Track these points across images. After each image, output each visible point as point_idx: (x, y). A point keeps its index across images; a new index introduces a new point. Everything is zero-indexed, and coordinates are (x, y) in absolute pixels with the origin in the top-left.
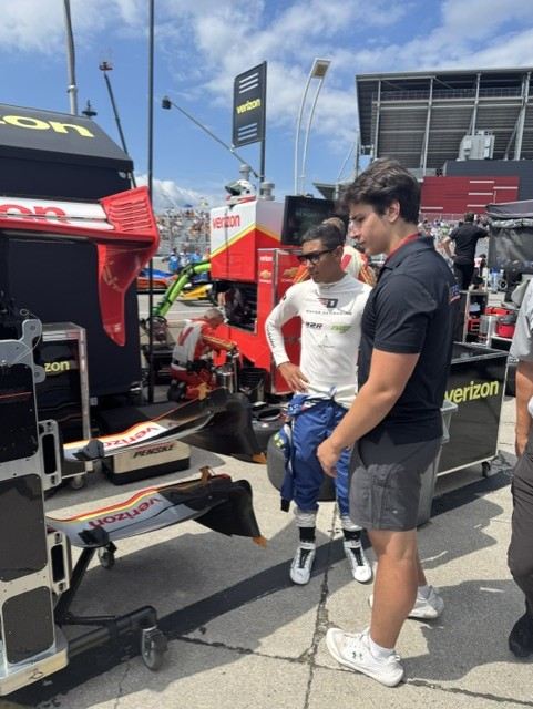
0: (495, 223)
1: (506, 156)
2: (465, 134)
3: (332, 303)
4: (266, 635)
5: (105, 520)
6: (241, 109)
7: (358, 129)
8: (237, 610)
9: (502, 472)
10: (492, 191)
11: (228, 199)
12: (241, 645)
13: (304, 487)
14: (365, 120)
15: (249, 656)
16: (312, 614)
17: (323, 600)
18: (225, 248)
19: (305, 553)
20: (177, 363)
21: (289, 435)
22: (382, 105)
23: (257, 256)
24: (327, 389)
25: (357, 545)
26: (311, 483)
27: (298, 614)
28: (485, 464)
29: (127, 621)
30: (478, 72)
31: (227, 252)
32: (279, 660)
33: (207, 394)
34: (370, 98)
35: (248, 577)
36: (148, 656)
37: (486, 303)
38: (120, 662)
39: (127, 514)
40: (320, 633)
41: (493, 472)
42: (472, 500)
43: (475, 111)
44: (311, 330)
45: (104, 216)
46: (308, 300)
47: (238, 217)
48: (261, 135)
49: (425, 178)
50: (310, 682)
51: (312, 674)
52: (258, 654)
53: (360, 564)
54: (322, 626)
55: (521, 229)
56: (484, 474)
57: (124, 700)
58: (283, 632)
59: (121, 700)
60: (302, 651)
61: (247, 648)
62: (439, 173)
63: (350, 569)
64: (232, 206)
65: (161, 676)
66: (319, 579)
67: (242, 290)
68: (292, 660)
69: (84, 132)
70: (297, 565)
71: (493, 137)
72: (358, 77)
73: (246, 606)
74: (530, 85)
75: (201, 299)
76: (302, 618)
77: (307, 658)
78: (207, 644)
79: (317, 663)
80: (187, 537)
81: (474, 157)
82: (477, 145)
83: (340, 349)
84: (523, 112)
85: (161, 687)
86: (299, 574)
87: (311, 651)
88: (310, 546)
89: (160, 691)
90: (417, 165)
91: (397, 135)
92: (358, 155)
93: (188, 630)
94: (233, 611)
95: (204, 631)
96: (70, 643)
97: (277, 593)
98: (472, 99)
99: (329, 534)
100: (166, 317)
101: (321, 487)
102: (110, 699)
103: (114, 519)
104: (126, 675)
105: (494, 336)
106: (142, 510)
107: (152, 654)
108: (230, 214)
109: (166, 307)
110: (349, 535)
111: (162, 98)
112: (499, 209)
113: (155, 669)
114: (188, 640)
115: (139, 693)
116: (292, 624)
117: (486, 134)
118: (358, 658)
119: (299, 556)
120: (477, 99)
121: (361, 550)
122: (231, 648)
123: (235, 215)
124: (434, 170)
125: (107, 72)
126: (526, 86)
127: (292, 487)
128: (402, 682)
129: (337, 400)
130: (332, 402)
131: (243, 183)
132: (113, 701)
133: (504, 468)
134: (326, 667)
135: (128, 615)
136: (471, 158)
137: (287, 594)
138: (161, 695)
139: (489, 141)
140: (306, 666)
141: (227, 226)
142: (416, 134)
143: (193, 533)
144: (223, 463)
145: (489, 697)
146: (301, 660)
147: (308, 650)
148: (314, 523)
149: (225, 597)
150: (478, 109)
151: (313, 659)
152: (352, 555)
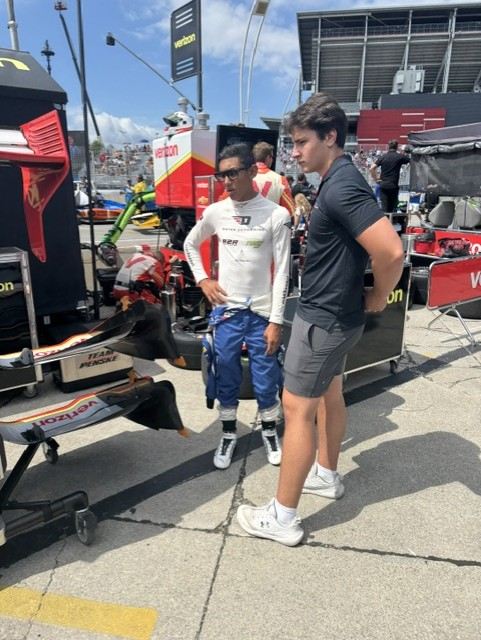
0: (416, 150)
1: (435, 89)
2: (398, 69)
3: (246, 220)
4: (188, 512)
5: (47, 421)
6: (178, 44)
7: (300, 66)
8: (164, 493)
9: (407, 369)
10: (422, 123)
11: (167, 129)
12: (165, 521)
13: (225, 387)
14: (305, 57)
15: (172, 530)
16: (230, 493)
17: (241, 480)
18: (166, 176)
19: (227, 442)
20: (120, 283)
21: (211, 343)
22: (322, 42)
23: (194, 183)
24: (244, 300)
25: (273, 433)
26: (231, 383)
27: (218, 494)
28: (392, 362)
29: (60, 504)
30: (411, 8)
31: (168, 181)
32: (197, 532)
33: (129, 306)
34: (311, 35)
35: (177, 464)
36: (82, 533)
37: (406, 223)
38: (57, 540)
39: (68, 416)
40: (234, 508)
41: (400, 369)
42: (378, 393)
43: (407, 47)
44: (227, 246)
45: (25, 142)
46: (224, 218)
47: (176, 146)
48: (197, 69)
49: (361, 112)
50: (222, 548)
51: (224, 541)
52: (180, 527)
53: (275, 449)
54: (238, 502)
55: (438, 155)
56: (392, 371)
57: (60, 570)
58: (203, 509)
59: (56, 570)
60: (218, 523)
61: (169, 522)
62: (375, 106)
63: (266, 454)
64: (170, 136)
65: (94, 549)
66: (239, 463)
67: (182, 217)
68: (208, 531)
69: (20, 65)
70: (220, 453)
71: (423, 72)
72: (299, 15)
73: (173, 489)
74: (457, 21)
75: (156, 228)
76: (222, 496)
77: (223, 529)
78: (136, 522)
79: (230, 532)
80: (126, 434)
81: (406, 90)
82: (409, 79)
83: (254, 262)
84: (450, 47)
85: (91, 559)
86: (222, 461)
87: (226, 523)
88: (232, 436)
89: (91, 561)
90: (354, 99)
91: (337, 71)
92: (300, 91)
93: (120, 512)
94: (160, 495)
95: (133, 511)
96: (7, 525)
97: (202, 477)
98: (404, 35)
99: (251, 426)
100: (116, 244)
101: (241, 386)
102: (46, 570)
103: (55, 420)
104: (62, 550)
105: (413, 253)
106: (81, 411)
107: (85, 531)
108: (169, 144)
109: (116, 235)
110: (266, 425)
111: (107, 35)
112: (419, 136)
113: (89, 544)
114: (119, 519)
115: (72, 564)
116: (211, 502)
117: (417, 68)
118: (265, 526)
119: (222, 445)
120: (409, 36)
121: (276, 438)
122: (157, 524)
123: (173, 145)
124: (370, 104)
125: (62, 12)
126: (453, 22)
127: (216, 387)
128: (300, 544)
129: (253, 309)
130: (248, 311)
131: (180, 114)
132: (50, 572)
133: (411, 365)
134: (237, 536)
135: (61, 500)
136: (403, 91)
137: (210, 478)
138: (92, 564)
139: (420, 75)
140: (220, 536)
141: (167, 156)
142: (352, 70)
143: (131, 430)
144: (164, 371)
145: (374, 552)
146: (216, 531)
147: (222, 522)
148: (235, 416)
149: (155, 482)
150: (411, 45)
151: (227, 529)
152: (268, 442)
